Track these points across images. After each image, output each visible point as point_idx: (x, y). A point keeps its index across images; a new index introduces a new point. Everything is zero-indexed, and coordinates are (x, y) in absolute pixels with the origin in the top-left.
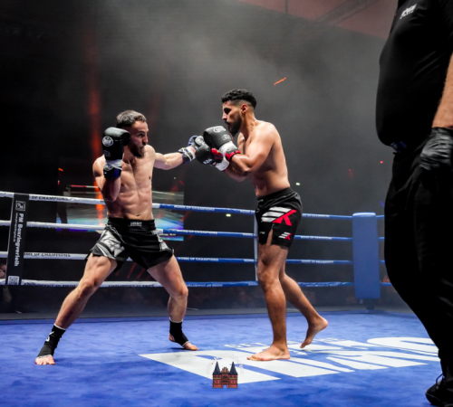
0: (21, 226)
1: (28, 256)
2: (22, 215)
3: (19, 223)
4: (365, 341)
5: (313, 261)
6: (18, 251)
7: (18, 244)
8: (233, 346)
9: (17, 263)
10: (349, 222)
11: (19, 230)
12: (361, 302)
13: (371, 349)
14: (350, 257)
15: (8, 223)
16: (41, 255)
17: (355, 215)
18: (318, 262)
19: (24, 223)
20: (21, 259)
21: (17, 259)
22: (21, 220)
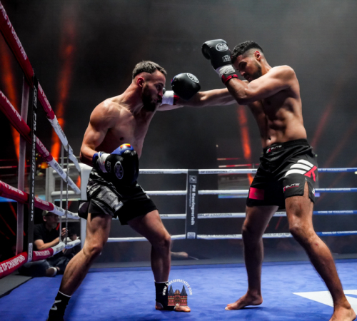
0: (194, 194)
1: (201, 216)
2: (194, 186)
6: (193, 213)
9: (193, 223)
11: (193, 198)
15: (185, 192)
16: (211, 216)
19: (196, 192)
20: (196, 219)
21: (193, 219)
22: (194, 190)
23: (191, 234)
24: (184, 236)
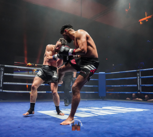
3: (2, 74)
4: (101, 108)
5: (87, 86)
7: (1, 80)
8: (64, 109)
10: (98, 75)
11: (2, 76)
12: (100, 97)
13: (103, 110)
14: (98, 85)
17: (99, 73)
18: (89, 86)
21: (1, 84)
23: (0, 90)
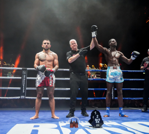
0: (24, 79)
2: (25, 75)
6: (24, 87)
11: (24, 80)
15: (20, 78)
19: (26, 78)
20: (25, 90)
21: (23, 90)
22: (24, 77)
23: (23, 97)
24: (19, 97)
